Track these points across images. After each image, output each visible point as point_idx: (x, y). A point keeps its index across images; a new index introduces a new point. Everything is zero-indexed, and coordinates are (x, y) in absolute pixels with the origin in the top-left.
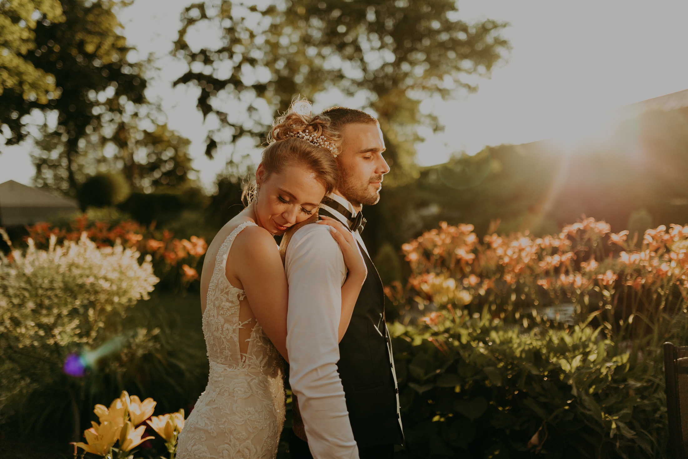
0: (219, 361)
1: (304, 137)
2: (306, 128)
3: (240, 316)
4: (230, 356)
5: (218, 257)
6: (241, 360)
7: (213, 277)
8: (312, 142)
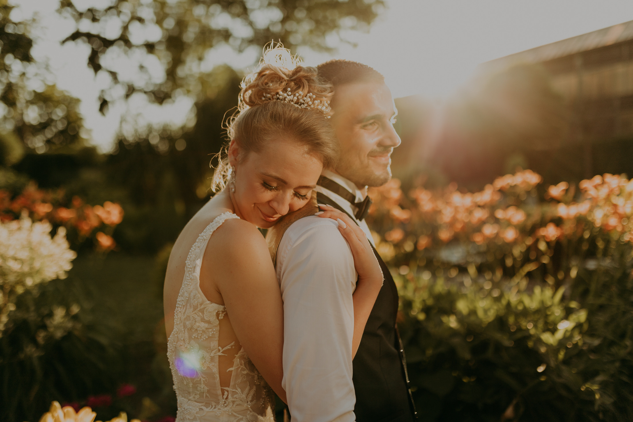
0: (191, 398)
1: (286, 97)
2: (287, 85)
3: (219, 341)
4: (206, 392)
5: (188, 263)
6: (221, 396)
7: (182, 289)
8: (297, 103)
